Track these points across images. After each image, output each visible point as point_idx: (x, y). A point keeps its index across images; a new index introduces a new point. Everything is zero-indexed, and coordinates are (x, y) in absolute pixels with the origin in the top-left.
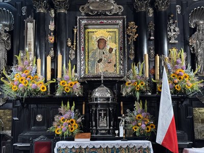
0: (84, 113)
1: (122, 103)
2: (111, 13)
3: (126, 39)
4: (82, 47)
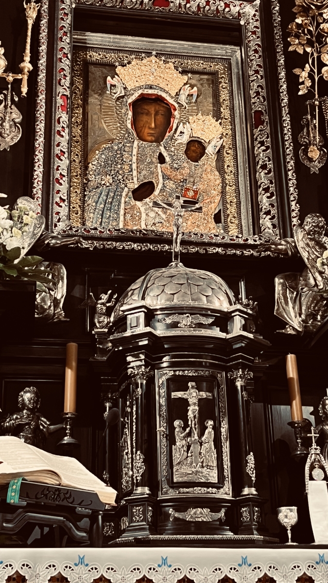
0: (69, 405)
1: (291, 358)
4: (60, 95)
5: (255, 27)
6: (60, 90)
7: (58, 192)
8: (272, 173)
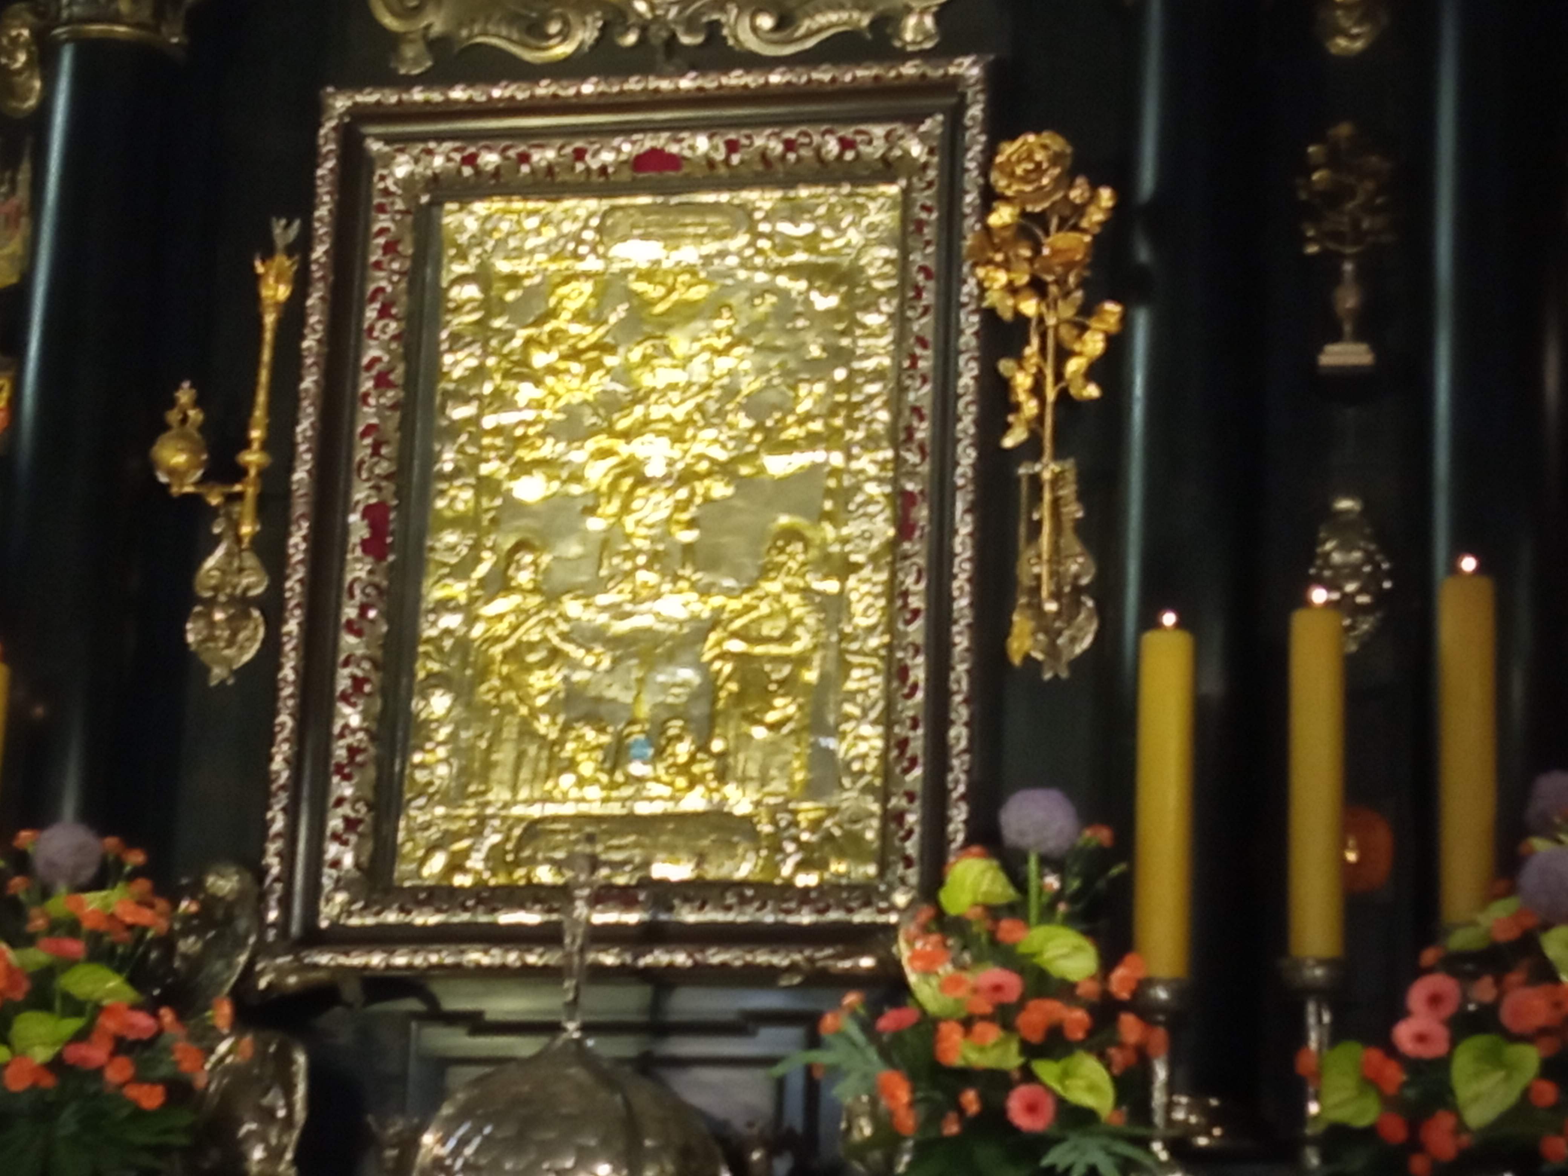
2: (784, 22)
3: (967, 380)
4: (361, 507)
5: (924, 208)
6: (362, 494)
7: (340, 801)
8: (920, 696)
